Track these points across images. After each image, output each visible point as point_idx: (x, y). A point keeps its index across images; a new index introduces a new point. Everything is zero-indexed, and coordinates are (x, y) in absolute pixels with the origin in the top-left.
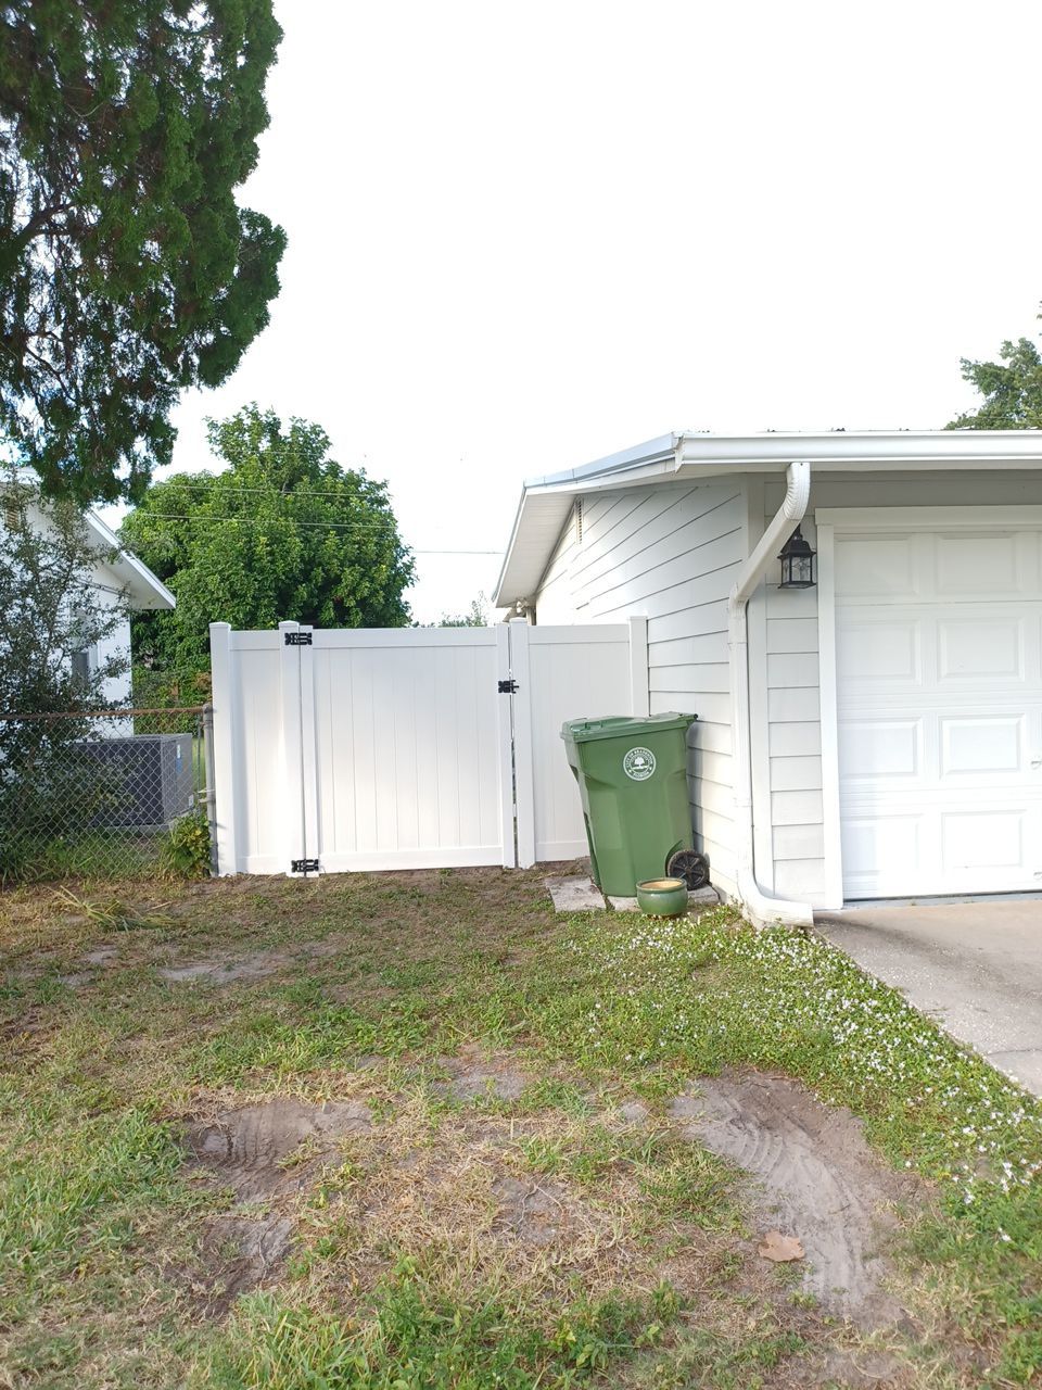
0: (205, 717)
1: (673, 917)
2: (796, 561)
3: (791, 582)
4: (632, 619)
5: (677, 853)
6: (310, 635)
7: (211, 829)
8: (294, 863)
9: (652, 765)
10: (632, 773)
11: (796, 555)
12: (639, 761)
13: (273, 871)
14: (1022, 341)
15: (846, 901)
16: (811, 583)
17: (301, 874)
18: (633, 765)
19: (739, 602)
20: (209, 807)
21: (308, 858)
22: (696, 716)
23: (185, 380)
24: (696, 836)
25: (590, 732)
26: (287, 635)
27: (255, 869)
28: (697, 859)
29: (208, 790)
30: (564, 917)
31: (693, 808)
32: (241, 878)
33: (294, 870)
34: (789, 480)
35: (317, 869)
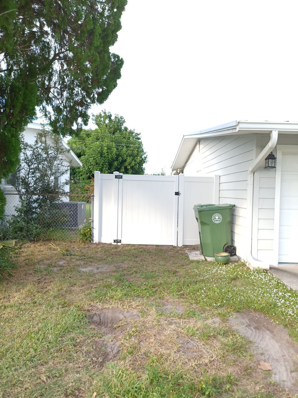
0: (92, 197)
1: (225, 264)
2: (270, 160)
3: (268, 167)
4: (215, 176)
5: (227, 245)
6: (122, 176)
7: (92, 229)
8: (114, 240)
9: (221, 219)
10: (214, 221)
11: (270, 158)
12: (217, 218)
13: (108, 242)
15: (279, 263)
16: (274, 167)
17: (116, 244)
18: (215, 219)
19: (252, 172)
20: (92, 223)
21: (118, 239)
22: (235, 205)
23: (93, 102)
24: (232, 240)
25: (203, 208)
26: (115, 176)
27: (104, 241)
28: (233, 248)
29: (91, 218)
30: (192, 262)
31: (232, 232)
32: (99, 243)
33: (114, 242)
34: (271, 136)
35: (120, 242)
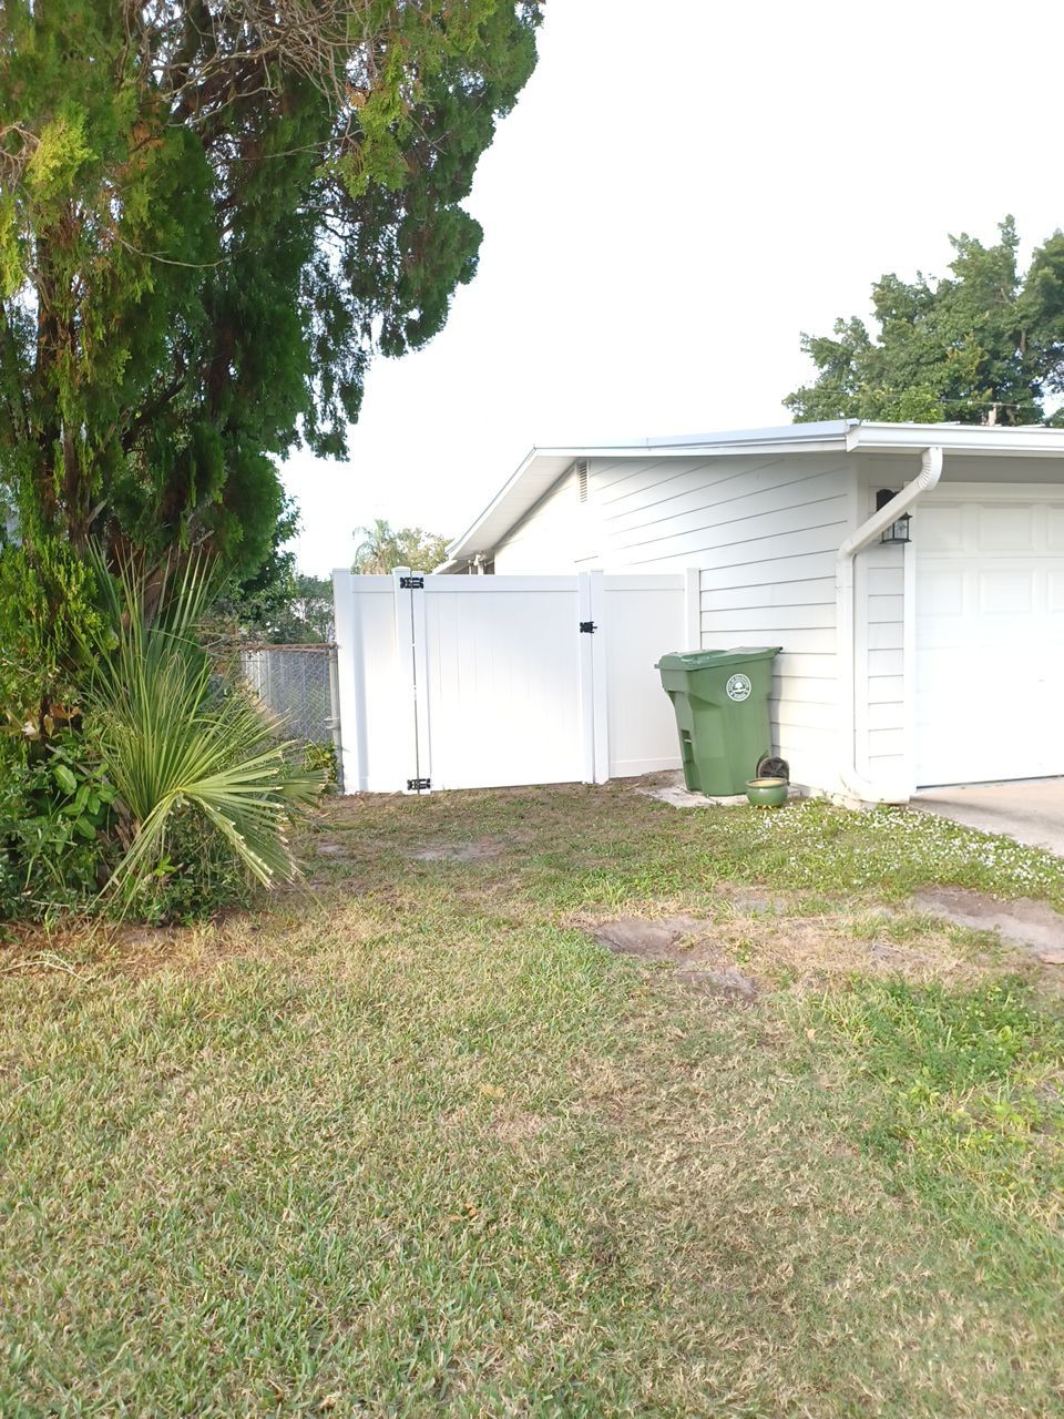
0: (331, 652)
5: (765, 760)
6: (422, 579)
7: (337, 753)
8: (410, 783)
9: (748, 689)
10: (732, 696)
12: (739, 685)
13: (393, 790)
14: (853, 318)
15: (919, 788)
16: (905, 540)
17: (415, 792)
18: (734, 689)
20: (335, 733)
21: (421, 778)
22: (781, 648)
24: (775, 747)
26: (402, 579)
27: (375, 787)
28: (780, 765)
29: (334, 718)
30: (689, 811)
31: (773, 724)
32: (365, 796)
33: (410, 787)
34: (924, 461)
35: (429, 786)
